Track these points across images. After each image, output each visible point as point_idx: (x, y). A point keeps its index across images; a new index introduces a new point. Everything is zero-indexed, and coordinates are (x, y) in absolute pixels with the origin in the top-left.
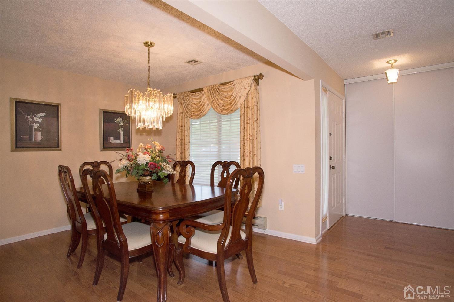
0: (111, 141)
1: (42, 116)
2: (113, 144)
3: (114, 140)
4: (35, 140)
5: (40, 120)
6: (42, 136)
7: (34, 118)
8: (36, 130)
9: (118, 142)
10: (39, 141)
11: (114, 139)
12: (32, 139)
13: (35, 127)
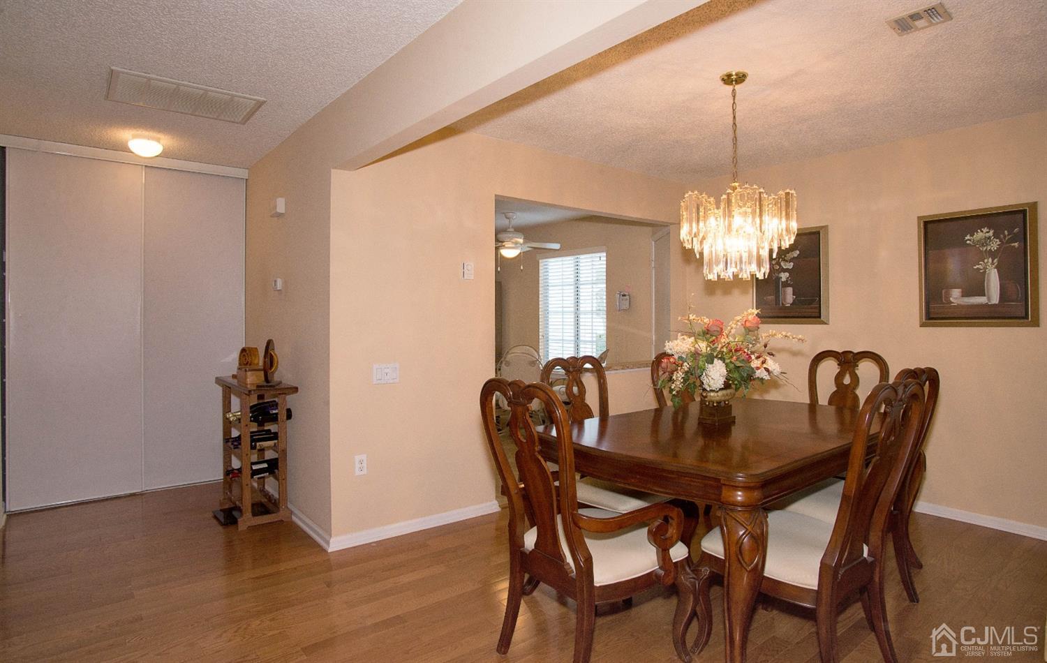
0: (951, 299)
1: (794, 258)
2: (959, 306)
3: (963, 296)
4: (782, 304)
5: (790, 266)
6: (793, 295)
7: (782, 264)
8: (786, 284)
9: (981, 300)
10: (789, 305)
11: (962, 292)
12: (779, 301)
13: (784, 279)
